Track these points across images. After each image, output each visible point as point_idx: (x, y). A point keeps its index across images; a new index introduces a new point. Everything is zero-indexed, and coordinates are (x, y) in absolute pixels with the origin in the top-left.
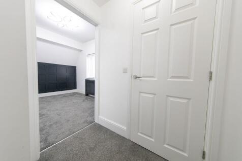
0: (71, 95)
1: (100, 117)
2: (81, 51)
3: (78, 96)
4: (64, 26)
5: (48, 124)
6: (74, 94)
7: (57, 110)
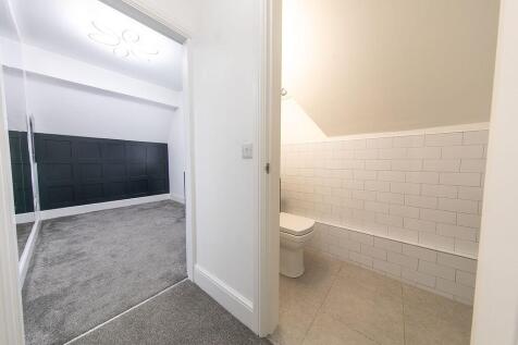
0: (155, 207)
1: (197, 266)
2: (175, 109)
3: (171, 208)
4: (128, 54)
5: (81, 279)
6: (163, 203)
7: (115, 242)
